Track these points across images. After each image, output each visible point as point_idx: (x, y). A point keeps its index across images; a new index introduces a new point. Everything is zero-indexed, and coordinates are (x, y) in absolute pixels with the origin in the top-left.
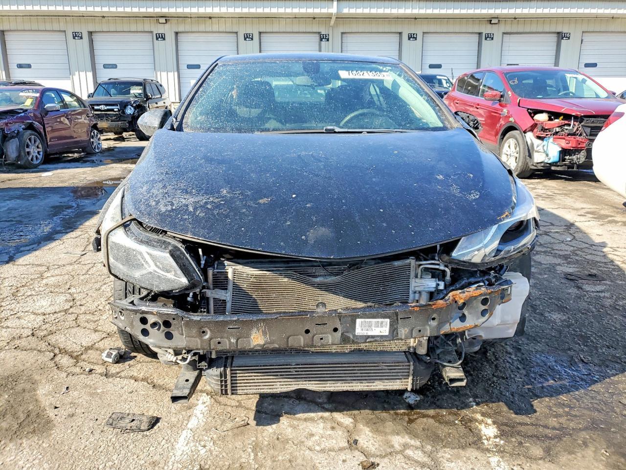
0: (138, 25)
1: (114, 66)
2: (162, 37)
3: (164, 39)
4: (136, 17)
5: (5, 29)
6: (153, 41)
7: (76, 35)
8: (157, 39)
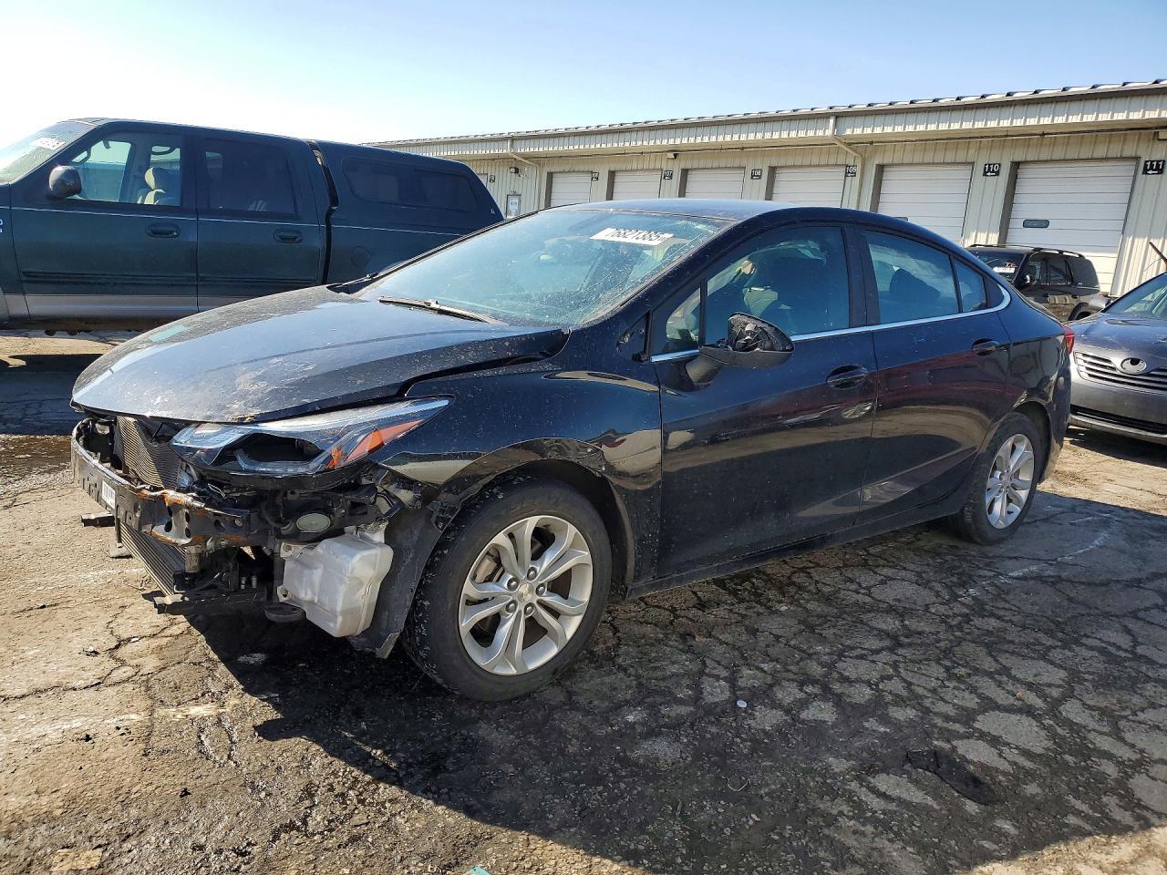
0: (1111, 146)
1: (1044, 224)
2: (1157, 169)
3: (1161, 171)
4: (1112, 130)
5: (885, 162)
6: (1135, 176)
7: (989, 168)
8: (1145, 172)
